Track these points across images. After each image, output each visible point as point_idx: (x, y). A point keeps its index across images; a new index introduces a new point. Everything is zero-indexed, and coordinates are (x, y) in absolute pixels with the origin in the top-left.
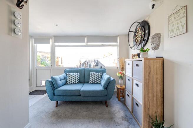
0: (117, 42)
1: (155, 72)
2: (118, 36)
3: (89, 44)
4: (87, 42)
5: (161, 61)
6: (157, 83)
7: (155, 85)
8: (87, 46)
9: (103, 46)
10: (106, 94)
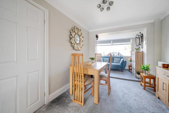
0: (130, 42)
1: (140, 56)
2: (131, 39)
3: (114, 44)
4: (112, 43)
5: (142, 53)
6: (141, 60)
7: (140, 61)
8: (112, 45)
9: (121, 44)
10: (122, 66)
